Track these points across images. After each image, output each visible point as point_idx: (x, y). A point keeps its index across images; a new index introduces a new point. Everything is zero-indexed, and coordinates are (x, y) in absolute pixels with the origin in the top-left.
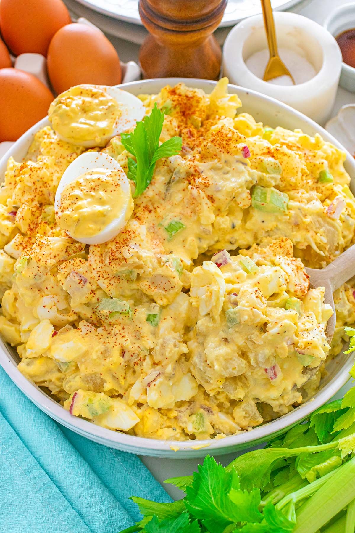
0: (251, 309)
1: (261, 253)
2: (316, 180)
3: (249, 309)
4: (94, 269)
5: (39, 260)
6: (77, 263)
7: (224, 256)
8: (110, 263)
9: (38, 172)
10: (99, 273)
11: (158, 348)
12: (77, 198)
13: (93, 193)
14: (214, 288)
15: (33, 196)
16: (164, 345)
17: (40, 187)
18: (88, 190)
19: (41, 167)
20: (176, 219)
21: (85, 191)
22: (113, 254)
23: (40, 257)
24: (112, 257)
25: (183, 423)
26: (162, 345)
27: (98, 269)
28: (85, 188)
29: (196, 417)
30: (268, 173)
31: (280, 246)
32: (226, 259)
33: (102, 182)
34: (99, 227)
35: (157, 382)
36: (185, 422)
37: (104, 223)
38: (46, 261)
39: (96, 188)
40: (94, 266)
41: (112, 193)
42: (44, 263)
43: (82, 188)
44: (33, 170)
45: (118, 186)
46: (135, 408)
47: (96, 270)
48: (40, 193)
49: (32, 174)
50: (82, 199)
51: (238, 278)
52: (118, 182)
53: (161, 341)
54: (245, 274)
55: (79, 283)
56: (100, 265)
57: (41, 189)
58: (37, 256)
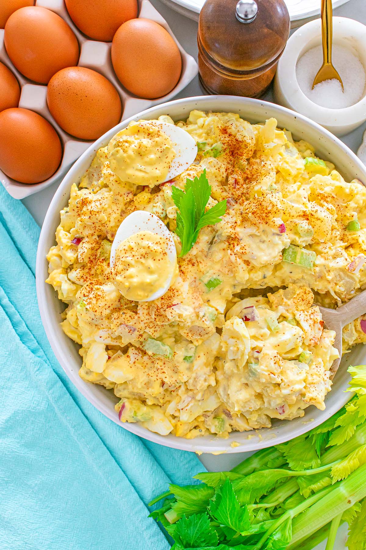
0: (269, 374)
1: (285, 305)
2: (344, 227)
3: (267, 373)
4: (142, 321)
5: (96, 311)
6: (127, 318)
7: (253, 314)
8: (155, 319)
9: (97, 215)
10: (146, 325)
11: (191, 381)
12: (129, 265)
13: (143, 260)
14: (241, 347)
15: (92, 232)
16: (196, 380)
17: (99, 227)
18: (139, 257)
19: (100, 211)
20: (215, 277)
21: (136, 257)
22: (159, 311)
23: (97, 309)
24: (157, 313)
25: (208, 426)
26: (195, 379)
27: (145, 321)
28: (137, 254)
29: (219, 422)
30: (300, 237)
31: (303, 299)
32: (254, 317)
33: (151, 251)
34: (146, 294)
35: (188, 408)
36: (209, 425)
37: (151, 291)
38: (101, 312)
39: (146, 256)
40: (142, 318)
41: (160, 262)
42: (100, 313)
43: (133, 253)
44: (92, 213)
45: (165, 255)
46: (171, 418)
47: (143, 322)
48: (99, 230)
49: (92, 217)
50: (133, 266)
51: (262, 336)
52: (165, 251)
53: (194, 375)
54: (268, 332)
55: (129, 332)
56: (148, 317)
57: (100, 228)
58: (94, 308)
